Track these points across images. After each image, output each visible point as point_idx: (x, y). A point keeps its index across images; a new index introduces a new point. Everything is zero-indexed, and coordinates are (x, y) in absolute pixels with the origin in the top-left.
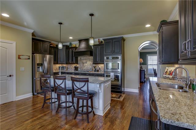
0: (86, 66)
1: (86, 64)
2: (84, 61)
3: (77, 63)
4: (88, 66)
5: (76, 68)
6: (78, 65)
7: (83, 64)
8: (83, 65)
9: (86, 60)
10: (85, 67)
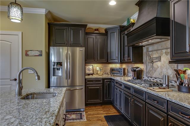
0: (159, 70)
1: (159, 64)
2: (154, 56)
3: (140, 60)
4: (164, 70)
5: (138, 75)
6: (141, 66)
7: (152, 62)
8: (152, 67)
9: (159, 52)
10: (155, 71)
